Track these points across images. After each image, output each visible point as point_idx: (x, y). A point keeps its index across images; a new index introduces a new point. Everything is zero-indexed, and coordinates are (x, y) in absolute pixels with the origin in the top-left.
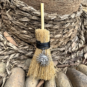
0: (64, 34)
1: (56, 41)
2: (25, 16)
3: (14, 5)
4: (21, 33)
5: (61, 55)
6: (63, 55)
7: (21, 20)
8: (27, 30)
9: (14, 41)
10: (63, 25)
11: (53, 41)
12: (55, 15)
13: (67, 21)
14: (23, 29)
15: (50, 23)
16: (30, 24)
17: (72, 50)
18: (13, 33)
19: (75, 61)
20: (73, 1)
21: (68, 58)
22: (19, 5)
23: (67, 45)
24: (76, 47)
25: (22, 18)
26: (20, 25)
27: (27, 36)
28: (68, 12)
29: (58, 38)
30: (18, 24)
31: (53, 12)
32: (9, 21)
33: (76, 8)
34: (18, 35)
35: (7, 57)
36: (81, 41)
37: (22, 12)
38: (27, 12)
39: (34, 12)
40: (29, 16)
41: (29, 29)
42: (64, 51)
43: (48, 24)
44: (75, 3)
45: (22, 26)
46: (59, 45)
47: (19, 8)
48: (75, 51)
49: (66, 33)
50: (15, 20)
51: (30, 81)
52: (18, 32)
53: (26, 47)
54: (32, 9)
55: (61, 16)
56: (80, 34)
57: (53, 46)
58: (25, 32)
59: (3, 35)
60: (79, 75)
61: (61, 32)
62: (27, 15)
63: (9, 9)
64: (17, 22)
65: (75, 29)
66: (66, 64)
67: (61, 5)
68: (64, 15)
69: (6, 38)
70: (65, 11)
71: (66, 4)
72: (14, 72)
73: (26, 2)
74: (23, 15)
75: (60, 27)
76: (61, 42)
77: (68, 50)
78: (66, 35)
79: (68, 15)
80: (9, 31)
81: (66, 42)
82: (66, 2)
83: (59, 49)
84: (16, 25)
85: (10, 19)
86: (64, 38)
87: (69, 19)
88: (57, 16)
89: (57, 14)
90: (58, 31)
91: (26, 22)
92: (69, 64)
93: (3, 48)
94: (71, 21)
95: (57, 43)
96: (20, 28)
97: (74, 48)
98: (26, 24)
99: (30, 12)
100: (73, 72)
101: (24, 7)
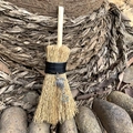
1: (72, 58)
17: (100, 70)
23: (90, 64)
24: (105, 65)
36: (112, 55)
40: (22, 24)
41: (24, 44)
46: (78, 64)
56: (111, 43)
58: (19, 49)
65: (101, 36)
66: (91, 93)
78: (86, 48)
83: (77, 71)
86: (84, 52)
87: (87, 22)
88: (67, 20)
89: (67, 16)
92: (95, 93)
94: (92, 25)
95: (73, 62)
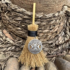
0: (51, 29)
1: (45, 35)
2: (19, 16)
3: (10, 8)
4: (16, 30)
5: (49, 47)
6: (52, 47)
7: (16, 19)
8: (21, 27)
9: (11, 37)
10: (49, 22)
11: (42, 35)
12: (42, 14)
13: (52, 19)
14: (18, 27)
15: (38, 21)
16: (23, 22)
17: (59, 43)
18: (10, 30)
19: (62, 52)
20: (55, 3)
21: (56, 50)
22: (14, 8)
23: (54, 39)
24: (63, 41)
25: (16, 18)
26: (16, 23)
27: (21, 32)
28: (53, 11)
29: (46, 33)
30: (14, 22)
31: (40, 12)
32: (7, 21)
33: (59, 8)
34: (14, 31)
35: (5, 49)
36: (67, 36)
37: (16, 13)
38: (20, 13)
39: (25, 13)
40: (22, 16)
41: (22, 26)
42: (52, 44)
43: (37, 22)
44: (57, 4)
45: (17, 24)
46: (48, 39)
47: (14, 10)
48: (62, 43)
49: (53, 28)
50: (12, 20)
51: (23, 68)
52: (14, 29)
53: (20, 41)
54: (24, 10)
55: (47, 15)
56: (66, 30)
57: (42, 40)
58: (19, 28)
59: (3, 32)
60: (65, 63)
61: (48, 28)
62: (21, 16)
63: (7, 12)
64: (13, 21)
65: (60, 25)
66: (55, 54)
67: (46, 6)
68: (49, 14)
69: (5, 34)
70: (50, 11)
71: (50, 5)
72: (11, 60)
73: (19, 6)
74: (17, 15)
75: (47, 23)
76: (49, 36)
77: (55, 43)
78: (53, 30)
79: (52, 14)
80: (7, 29)
81: (54, 36)
82: (50, 4)
83: (47, 42)
84: (12, 24)
85: (8, 19)
86: (51, 32)
87: (54, 17)
88: (43, 15)
89: (44, 13)
90: (45, 27)
91: (19, 20)
92: (57, 55)
93: (2, 42)
94: (56, 18)
95: (46, 37)
96: (15, 25)
97: (61, 42)
98: (20, 23)
99: (22, 13)
100: (59, 60)
101: (18, 9)
